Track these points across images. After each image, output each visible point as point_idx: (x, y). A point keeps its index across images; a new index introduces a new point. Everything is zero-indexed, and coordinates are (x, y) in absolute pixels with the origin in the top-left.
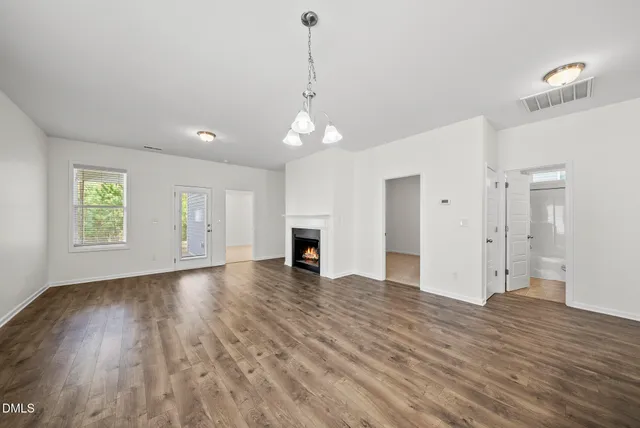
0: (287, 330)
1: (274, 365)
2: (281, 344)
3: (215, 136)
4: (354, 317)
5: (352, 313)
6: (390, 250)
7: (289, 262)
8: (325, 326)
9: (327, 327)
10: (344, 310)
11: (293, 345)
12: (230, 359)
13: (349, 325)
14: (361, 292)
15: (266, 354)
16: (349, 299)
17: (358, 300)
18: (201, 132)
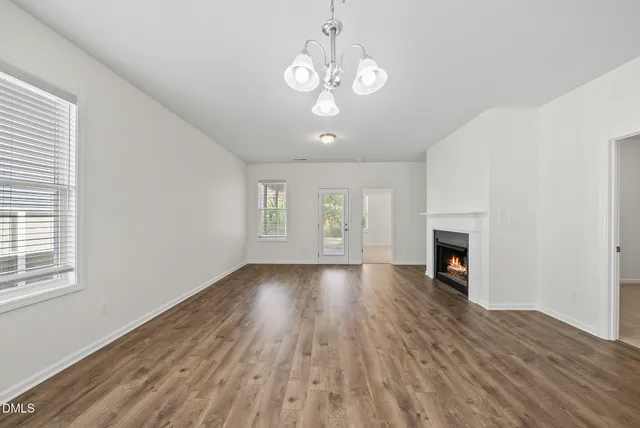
0: (368, 364)
1: (319, 407)
2: (346, 381)
3: (335, 136)
4: (492, 391)
5: (492, 383)
6: (628, 280)
7: (430, 273)
8: (423, 383)
9: (428, 388)
10: (476, 368)
11: (359, 391)
12: (288, 372)
13: (470, 402)
14: (533, 348)
15: (321, 386)
16: (499, 353)
17: (519, 361)
18: (322, 135)
